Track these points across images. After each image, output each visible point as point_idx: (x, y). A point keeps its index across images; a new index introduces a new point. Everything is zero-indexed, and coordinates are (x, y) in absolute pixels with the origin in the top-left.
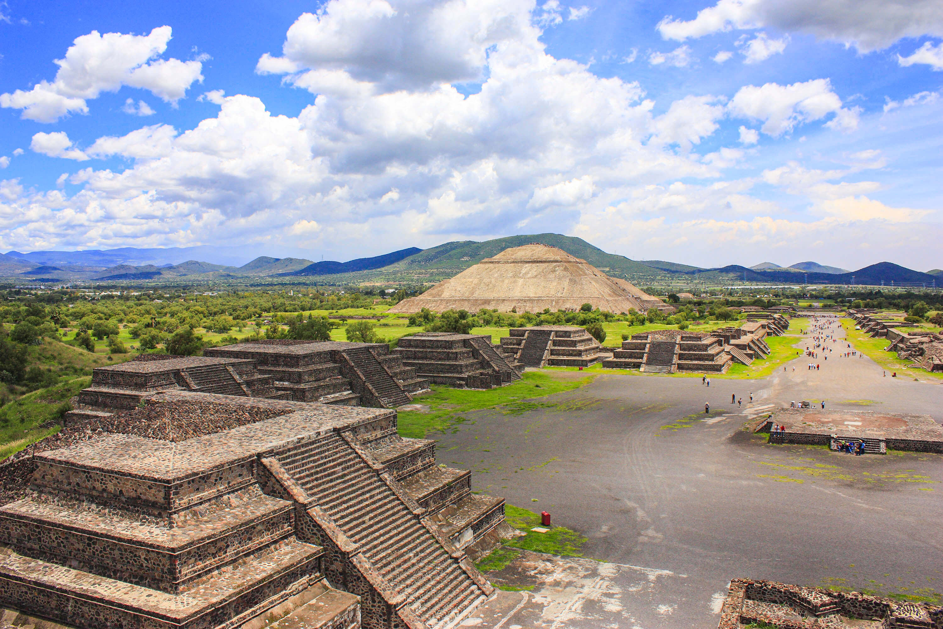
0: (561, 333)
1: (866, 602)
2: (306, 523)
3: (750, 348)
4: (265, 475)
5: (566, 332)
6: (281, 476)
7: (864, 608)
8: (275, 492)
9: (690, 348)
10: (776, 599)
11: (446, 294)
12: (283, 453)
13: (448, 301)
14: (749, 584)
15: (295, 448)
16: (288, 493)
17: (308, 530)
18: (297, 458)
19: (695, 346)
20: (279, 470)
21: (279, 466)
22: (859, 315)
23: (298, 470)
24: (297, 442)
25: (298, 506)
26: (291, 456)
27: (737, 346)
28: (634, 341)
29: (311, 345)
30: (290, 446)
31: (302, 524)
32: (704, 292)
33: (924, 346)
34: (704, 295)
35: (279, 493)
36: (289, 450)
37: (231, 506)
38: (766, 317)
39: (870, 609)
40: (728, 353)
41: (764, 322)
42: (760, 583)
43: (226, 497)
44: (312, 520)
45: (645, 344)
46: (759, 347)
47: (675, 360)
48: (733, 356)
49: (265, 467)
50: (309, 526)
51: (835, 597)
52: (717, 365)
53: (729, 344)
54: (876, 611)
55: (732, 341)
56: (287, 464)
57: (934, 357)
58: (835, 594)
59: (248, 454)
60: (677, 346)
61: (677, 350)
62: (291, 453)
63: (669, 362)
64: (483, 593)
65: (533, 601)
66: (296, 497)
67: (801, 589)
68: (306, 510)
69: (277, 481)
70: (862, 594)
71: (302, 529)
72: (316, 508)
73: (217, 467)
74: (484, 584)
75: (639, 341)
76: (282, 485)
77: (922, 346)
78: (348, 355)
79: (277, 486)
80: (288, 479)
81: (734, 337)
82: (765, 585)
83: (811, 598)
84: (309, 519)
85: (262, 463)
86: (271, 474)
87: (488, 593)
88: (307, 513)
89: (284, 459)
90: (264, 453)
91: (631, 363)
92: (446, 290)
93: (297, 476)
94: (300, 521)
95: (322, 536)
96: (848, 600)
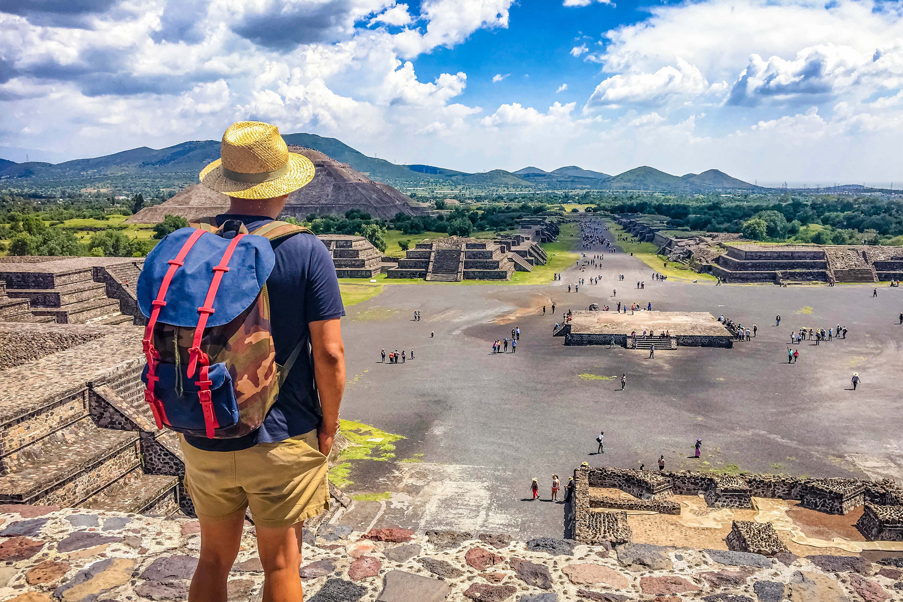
0: (342, 243)
1: (694, 478)
2: (156, 452)
3: (531, 255)
4: (99, 406)
5: (347, 242)
6: (120, 405)
7: (692, 483)
8: (114, 423)
9: (475, 255)
10: (616, 483)
11: (194, 202)
12: (113, 380)
13: (198, 209)
14: (591, 472)
15: (126, 374)
16: (132, 423)
17: (159, 459)
18: (131, 384)
19: (480, 253)
20: (116, 399)
21: (114, 394)
22: (624, 220)
23: (135, 397)
24: (127, 368)
25: (144, 435)
26: (124, 383)
27: (517, 252)
28: (418, 250)
29: (64, 262)
30: (120, 372)
31: (151, 454)
32: (469, 199)
33: (692, 249)
34: (469, 201)
35: (120, 423)
36: (120, 377)
37: (67, 442)
38: (538, 223)
39: (698, 484)
40: (511, 260)
41: (538, 227)
42: (600, 470)
43: (59, 433)
44: (163, 448)
45: (430, 253)
46: (538, 253)
47: (461, 268)
48: (516, 262)
49: (99, 397)
50: (160, 455)
51: (667, 476)
52: (502, 272)
53: (510, 251)
54: (702, 485)
55: (513, 248)
56: (122, 391)
57: (702, 258)
58: (667, 474)
59: (77, 384)
60: (462, 253)
61: (462, 257)
62: (123, 380)
63: (455, 271)
64: (342, 505)
65: (392, 507)
66: (141, 427)
67: (637, 472)
68: (154, 439)
69: (117, 411)
70: (689, 472)
71: (151, 459)
72: (164, 435)
73: (46, 401)
74: (341, 496)
75: (424, 250)
76: (122, 415)
77: (689, 249)
78: (113, 271)
79: (116, 417)
80: (127, 408)
81: (514, 244)
82: (605, 472)
83: (647, 479)
84: (158, 448)
85: (95, 394)
86: (108, 404)
87: (346, 504)
88: (156, 442)
89: (118, 386)
90: (95, 381)
91: (416, 272)
92: (193, 197)
93: (136, 404)
94: (148, 451)
95: (175, 464)
96: (679, 478)
